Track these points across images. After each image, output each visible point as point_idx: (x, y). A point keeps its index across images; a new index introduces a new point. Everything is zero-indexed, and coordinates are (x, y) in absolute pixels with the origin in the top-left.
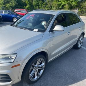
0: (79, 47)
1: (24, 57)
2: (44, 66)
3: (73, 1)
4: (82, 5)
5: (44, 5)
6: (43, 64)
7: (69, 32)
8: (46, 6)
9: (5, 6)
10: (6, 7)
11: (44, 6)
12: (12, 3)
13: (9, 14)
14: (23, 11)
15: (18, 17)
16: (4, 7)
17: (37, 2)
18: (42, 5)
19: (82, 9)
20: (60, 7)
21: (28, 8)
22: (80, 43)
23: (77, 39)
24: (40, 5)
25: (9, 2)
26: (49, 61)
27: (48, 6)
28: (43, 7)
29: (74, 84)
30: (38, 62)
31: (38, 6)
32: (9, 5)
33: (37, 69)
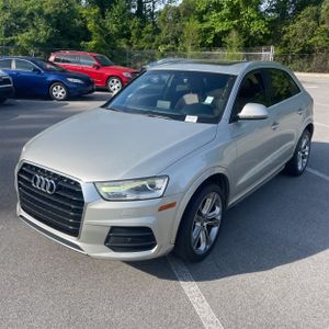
0: (300, 168)
1: (183, 186)
2: (219, 218)
3: (253, 19)
4: (285, 32)
5: (147, 32)
6: (218, 210)
7: (274, 124)
8: (157, 38)
9: (13, 41)
10: (18, 44)
11: (149, 36)
12: (38, 31)
13: (35, 70)
14: (82, 61)
15: (70, 80)
16: (8, 45)
17: (122, 21)
18: (139, 36)
19: (286, 45)
20: (209, 41)
21: (96, 45)
22: (303, 158)
23: (293, 143)
24: (133, 33)
25: (27, 25)
26: (230, 203)
27: (163, 36)
28: (146, 41)
29: (303, 260)
30: (209, 202)
31: (124, 36)
32: (26, 35)
33: (205, 224)
